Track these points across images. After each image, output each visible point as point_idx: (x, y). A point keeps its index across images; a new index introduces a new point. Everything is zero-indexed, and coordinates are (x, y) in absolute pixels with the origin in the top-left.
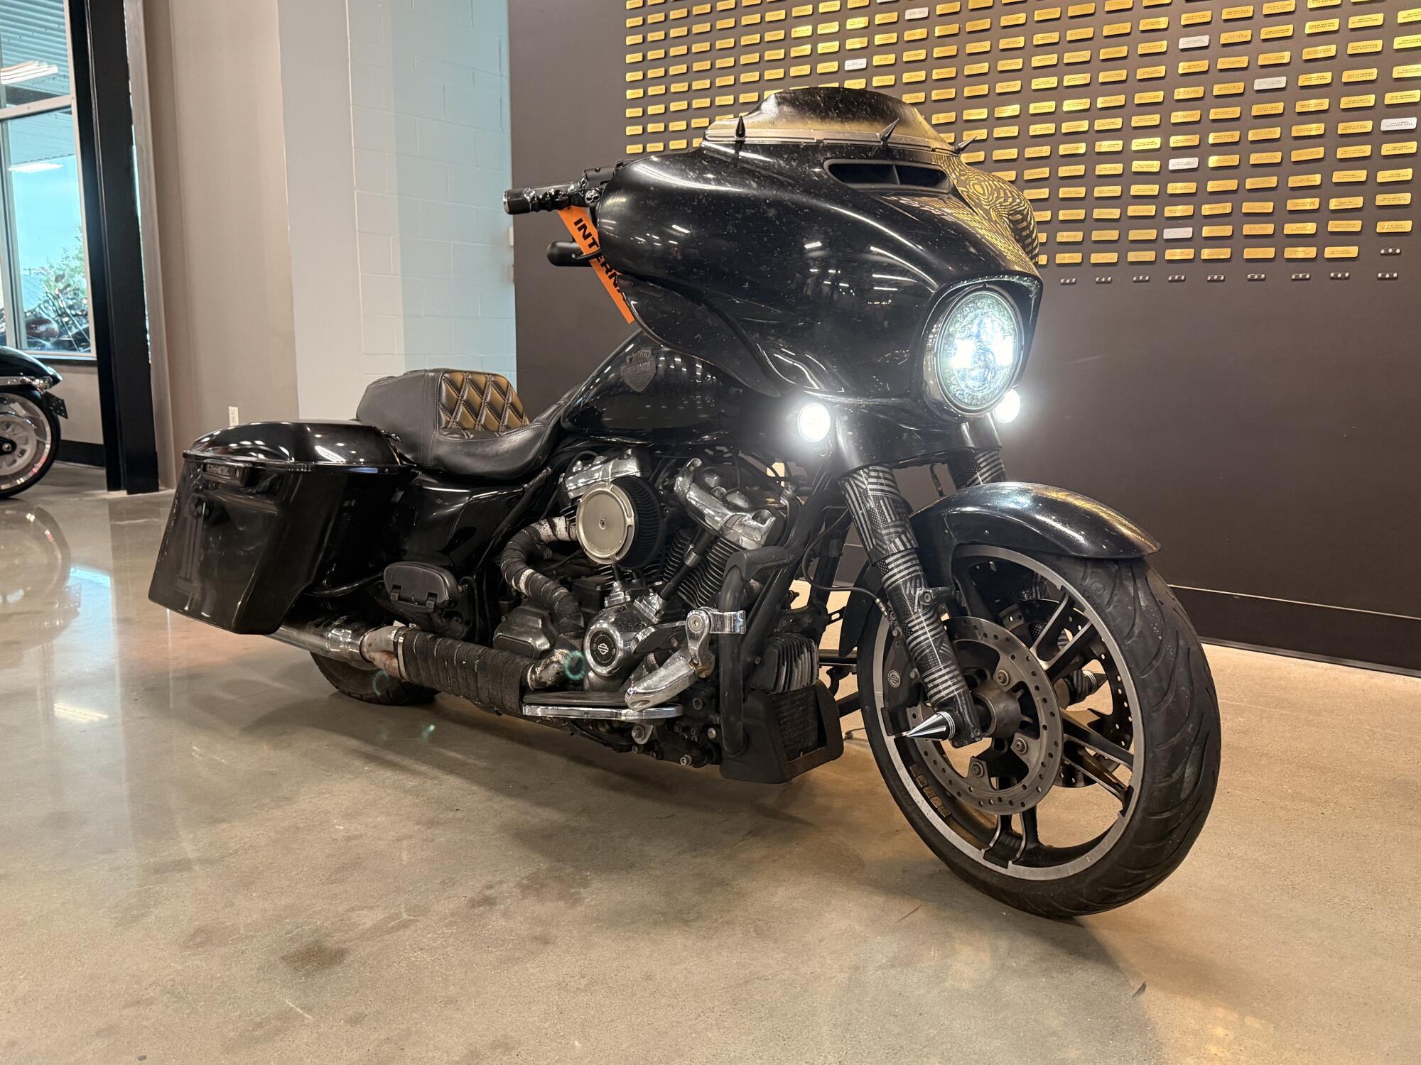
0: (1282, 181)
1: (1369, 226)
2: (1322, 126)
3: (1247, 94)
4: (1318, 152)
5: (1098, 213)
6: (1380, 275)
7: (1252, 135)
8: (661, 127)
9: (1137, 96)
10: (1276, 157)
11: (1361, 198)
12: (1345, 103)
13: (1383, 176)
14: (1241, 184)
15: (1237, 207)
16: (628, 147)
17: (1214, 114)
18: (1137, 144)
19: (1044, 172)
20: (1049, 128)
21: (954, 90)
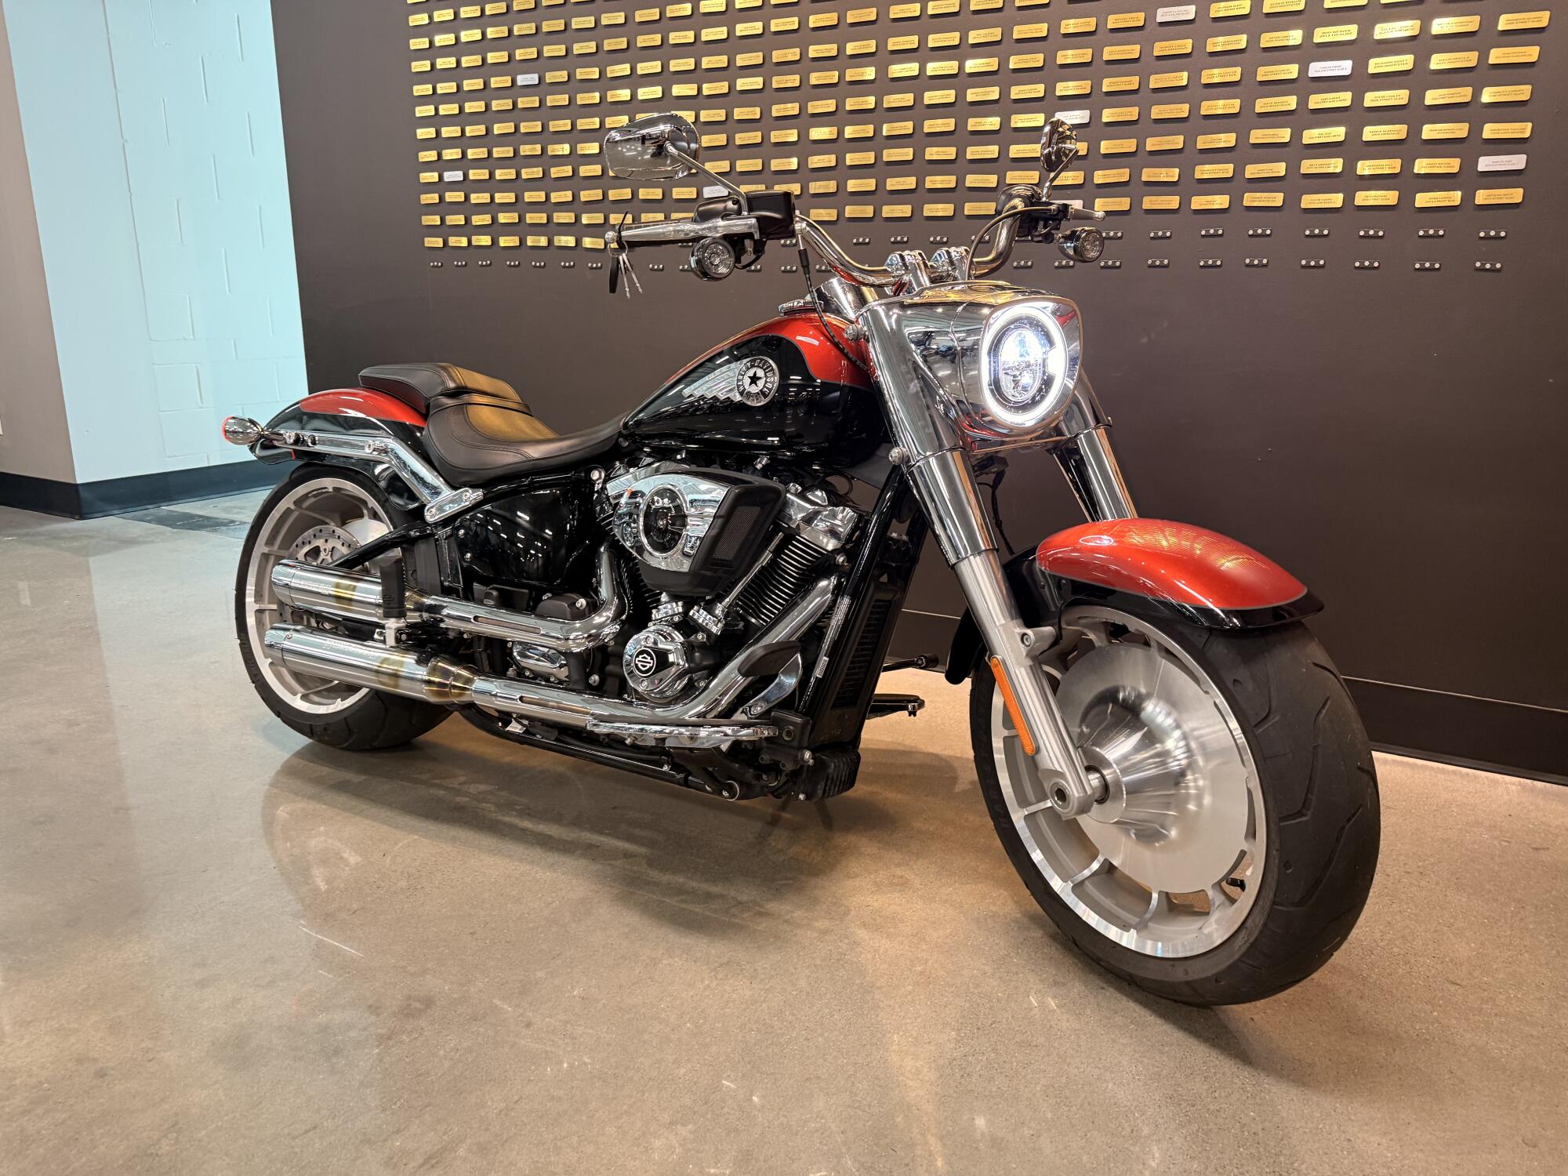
0: (1190, 141)
1: (1292, 200)
2: (1238, 70)
3: (1148, 29)
4: (1232, 105)
5: (972, 180)
6: (1304, 262)
7: (1156, 81)
8: (450, 62)
9: (1016, 29)
10: (1183, 110)
11: (1284, 165)
12: (1268, 40)
13: (1312, 136)
14: (1141, 145)
15: (1135, 174)
16: (415, 88)
17: (1110, 53)
18: (1017, 92)
19: (906, 127)
20: (910, 69)
21: (796, 19)
